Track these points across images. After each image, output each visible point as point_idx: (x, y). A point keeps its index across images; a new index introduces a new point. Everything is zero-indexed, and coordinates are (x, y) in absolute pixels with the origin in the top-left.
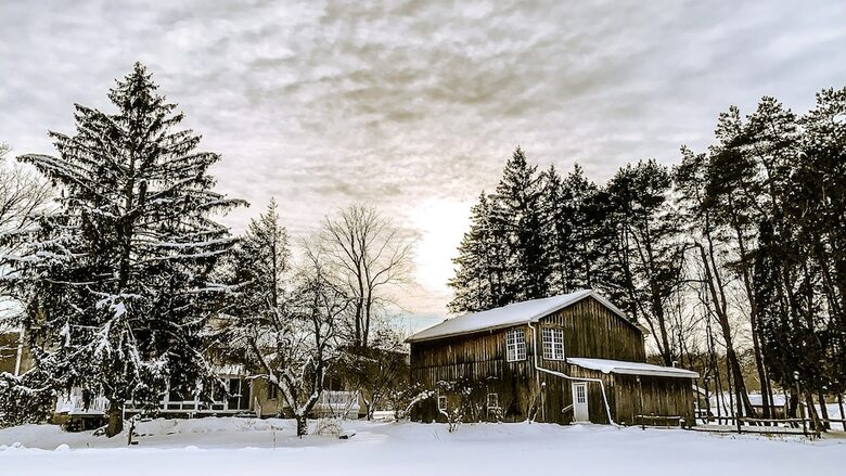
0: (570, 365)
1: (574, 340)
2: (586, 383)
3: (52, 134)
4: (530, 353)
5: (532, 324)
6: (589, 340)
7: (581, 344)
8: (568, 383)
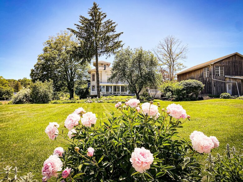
0: (226, 78)
1: (229, 69)
2: (231, 83)
3: (75, 25)
4: (211, 75)
5: (211, 65)
6: (235, 69)
7: (231, 71)
8: (225, 84)
